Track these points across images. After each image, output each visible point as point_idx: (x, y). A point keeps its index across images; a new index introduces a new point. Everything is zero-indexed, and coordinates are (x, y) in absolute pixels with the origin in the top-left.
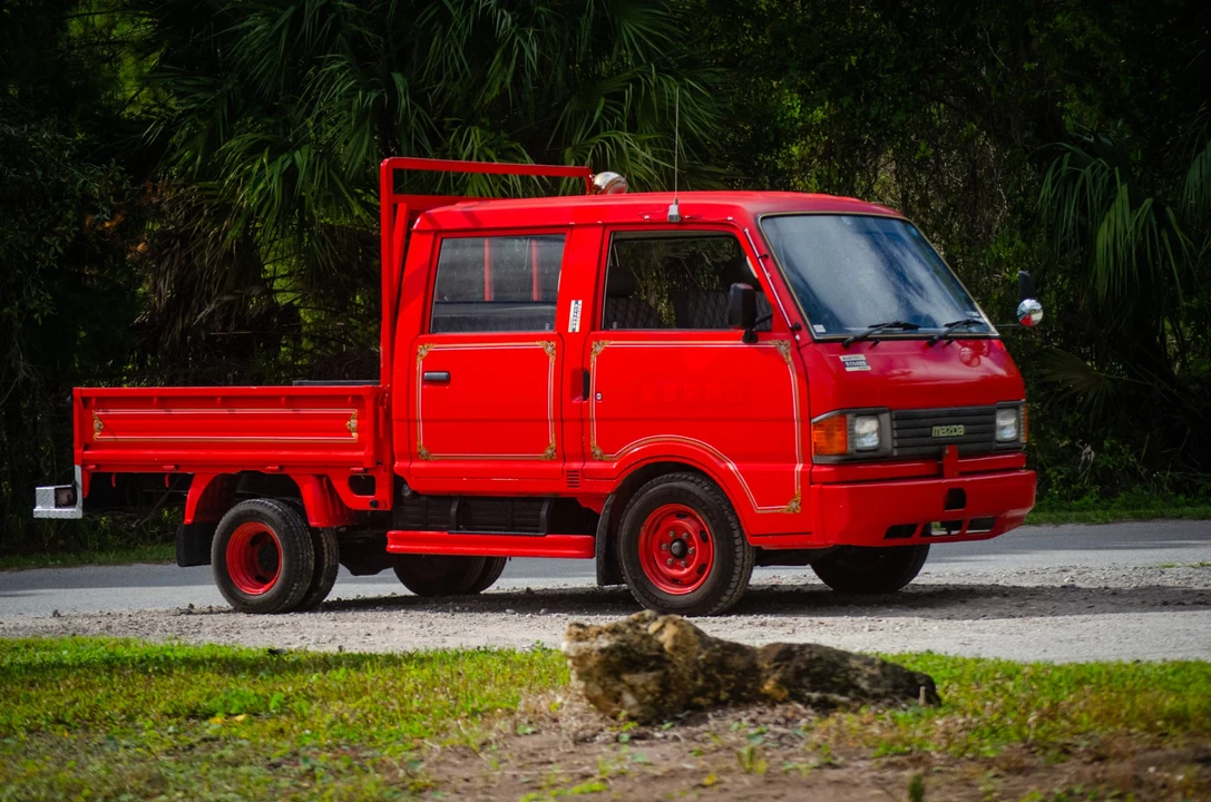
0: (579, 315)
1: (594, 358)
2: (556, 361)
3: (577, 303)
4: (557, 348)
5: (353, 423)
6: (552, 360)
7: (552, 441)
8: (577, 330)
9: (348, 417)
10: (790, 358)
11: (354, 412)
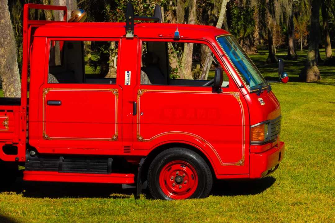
0: (130, 77)
1: (139, 97)
2: (119, 98)
3: (128, 72)
4: (119, 92)
5: (6, 123)
6: (117, 97)
7: (116, 133)
8: (129, 84)
9: (4, 120)
10: (240, 100)
11: (7, 117)
